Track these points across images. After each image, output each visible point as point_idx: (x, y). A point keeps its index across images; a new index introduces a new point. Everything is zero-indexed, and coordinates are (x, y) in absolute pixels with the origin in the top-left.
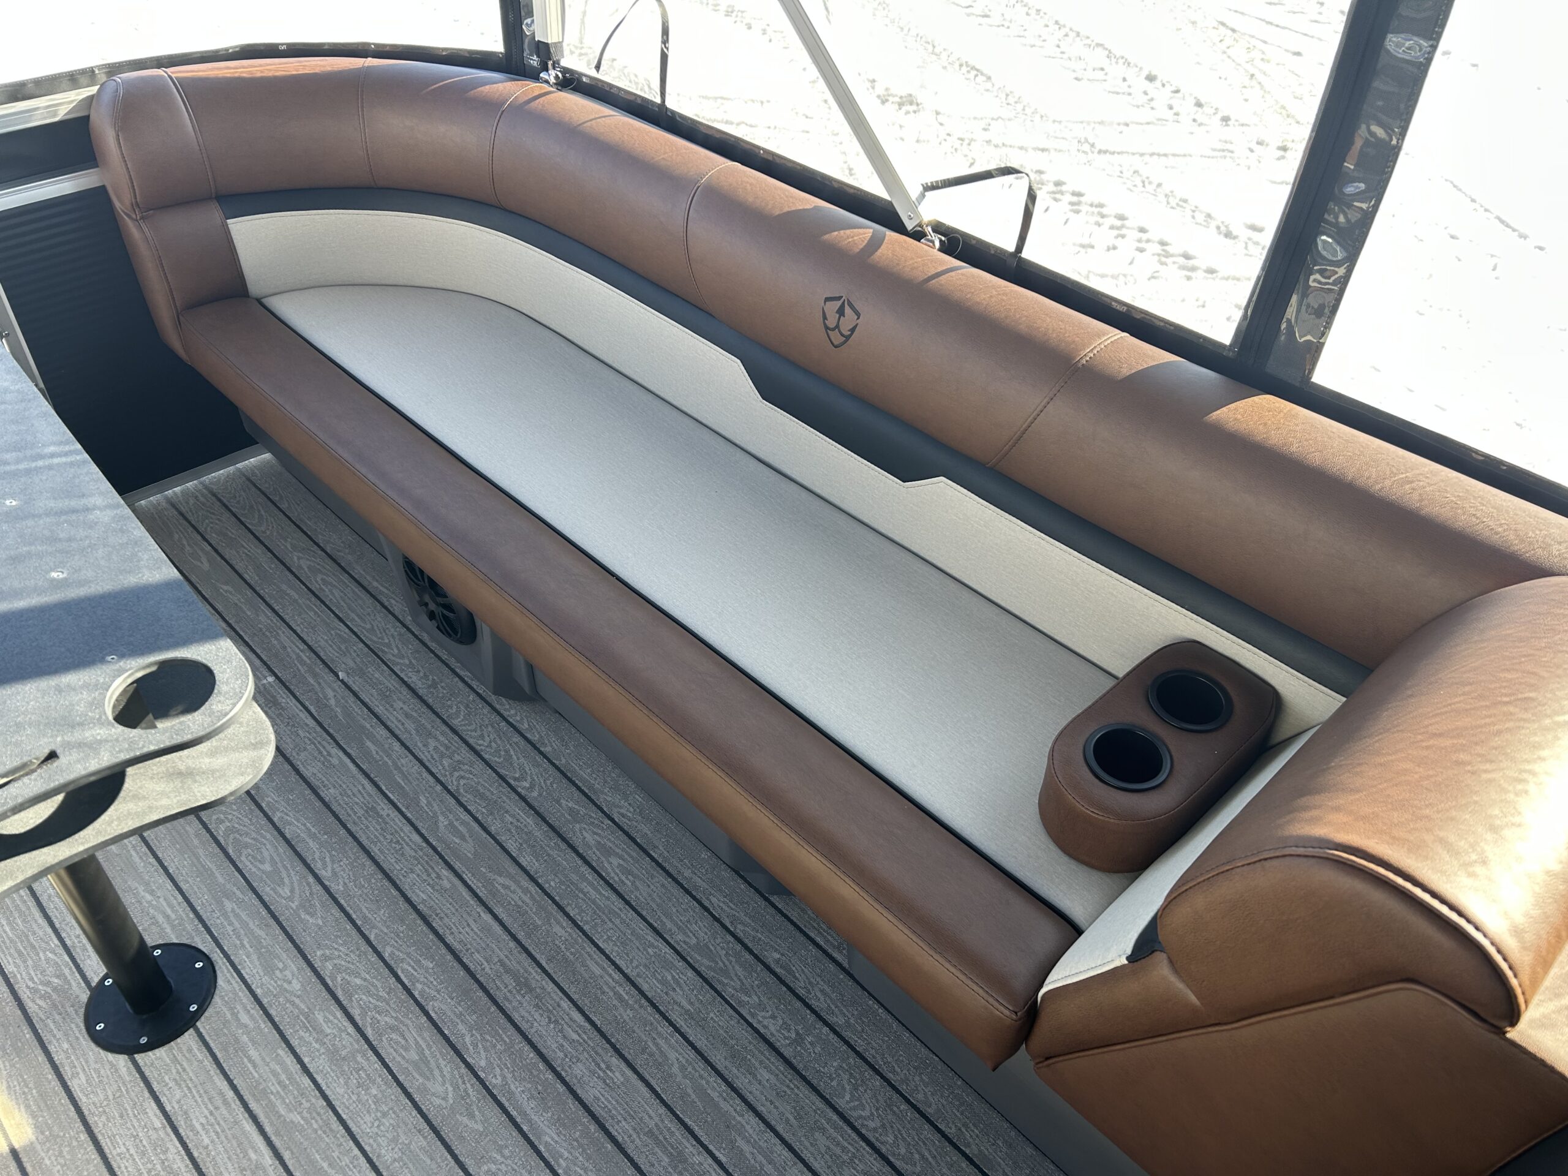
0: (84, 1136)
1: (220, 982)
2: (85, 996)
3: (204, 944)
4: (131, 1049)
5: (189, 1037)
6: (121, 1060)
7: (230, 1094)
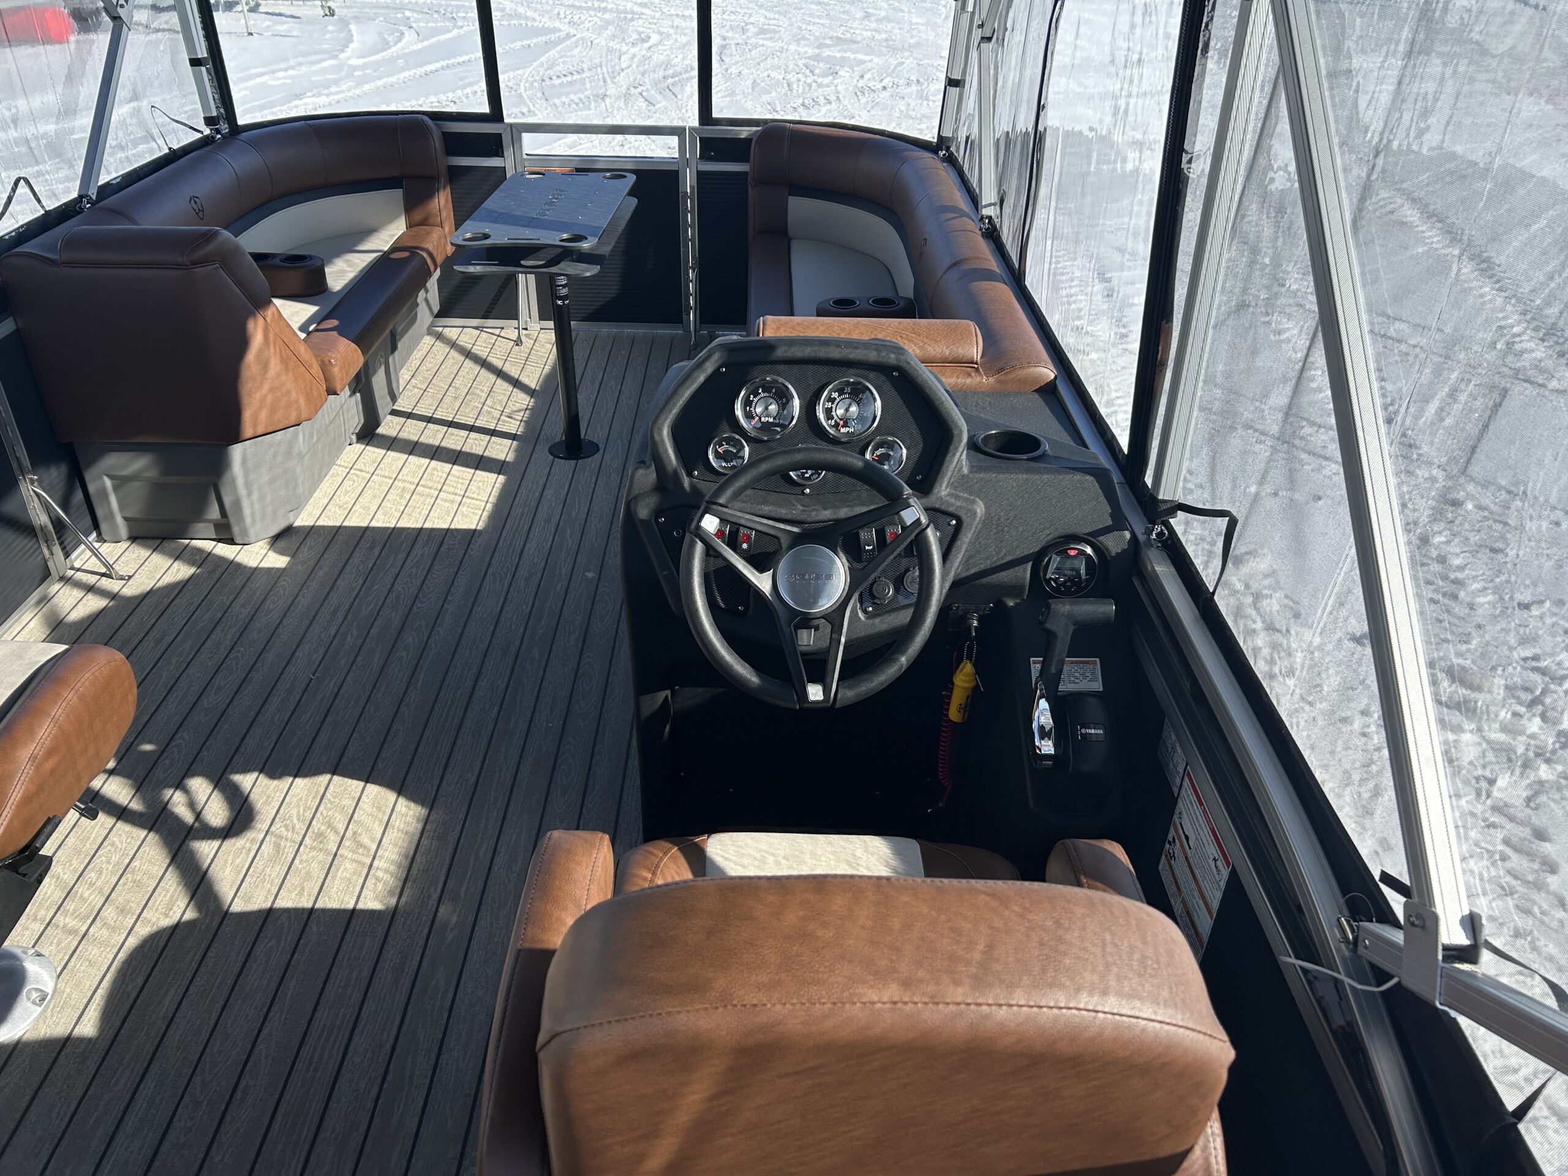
0: (525, 466)
1: (598, 454)
2: (557, 441)
4: (556, 456)
5: (575, 462)
6: (550, 458)
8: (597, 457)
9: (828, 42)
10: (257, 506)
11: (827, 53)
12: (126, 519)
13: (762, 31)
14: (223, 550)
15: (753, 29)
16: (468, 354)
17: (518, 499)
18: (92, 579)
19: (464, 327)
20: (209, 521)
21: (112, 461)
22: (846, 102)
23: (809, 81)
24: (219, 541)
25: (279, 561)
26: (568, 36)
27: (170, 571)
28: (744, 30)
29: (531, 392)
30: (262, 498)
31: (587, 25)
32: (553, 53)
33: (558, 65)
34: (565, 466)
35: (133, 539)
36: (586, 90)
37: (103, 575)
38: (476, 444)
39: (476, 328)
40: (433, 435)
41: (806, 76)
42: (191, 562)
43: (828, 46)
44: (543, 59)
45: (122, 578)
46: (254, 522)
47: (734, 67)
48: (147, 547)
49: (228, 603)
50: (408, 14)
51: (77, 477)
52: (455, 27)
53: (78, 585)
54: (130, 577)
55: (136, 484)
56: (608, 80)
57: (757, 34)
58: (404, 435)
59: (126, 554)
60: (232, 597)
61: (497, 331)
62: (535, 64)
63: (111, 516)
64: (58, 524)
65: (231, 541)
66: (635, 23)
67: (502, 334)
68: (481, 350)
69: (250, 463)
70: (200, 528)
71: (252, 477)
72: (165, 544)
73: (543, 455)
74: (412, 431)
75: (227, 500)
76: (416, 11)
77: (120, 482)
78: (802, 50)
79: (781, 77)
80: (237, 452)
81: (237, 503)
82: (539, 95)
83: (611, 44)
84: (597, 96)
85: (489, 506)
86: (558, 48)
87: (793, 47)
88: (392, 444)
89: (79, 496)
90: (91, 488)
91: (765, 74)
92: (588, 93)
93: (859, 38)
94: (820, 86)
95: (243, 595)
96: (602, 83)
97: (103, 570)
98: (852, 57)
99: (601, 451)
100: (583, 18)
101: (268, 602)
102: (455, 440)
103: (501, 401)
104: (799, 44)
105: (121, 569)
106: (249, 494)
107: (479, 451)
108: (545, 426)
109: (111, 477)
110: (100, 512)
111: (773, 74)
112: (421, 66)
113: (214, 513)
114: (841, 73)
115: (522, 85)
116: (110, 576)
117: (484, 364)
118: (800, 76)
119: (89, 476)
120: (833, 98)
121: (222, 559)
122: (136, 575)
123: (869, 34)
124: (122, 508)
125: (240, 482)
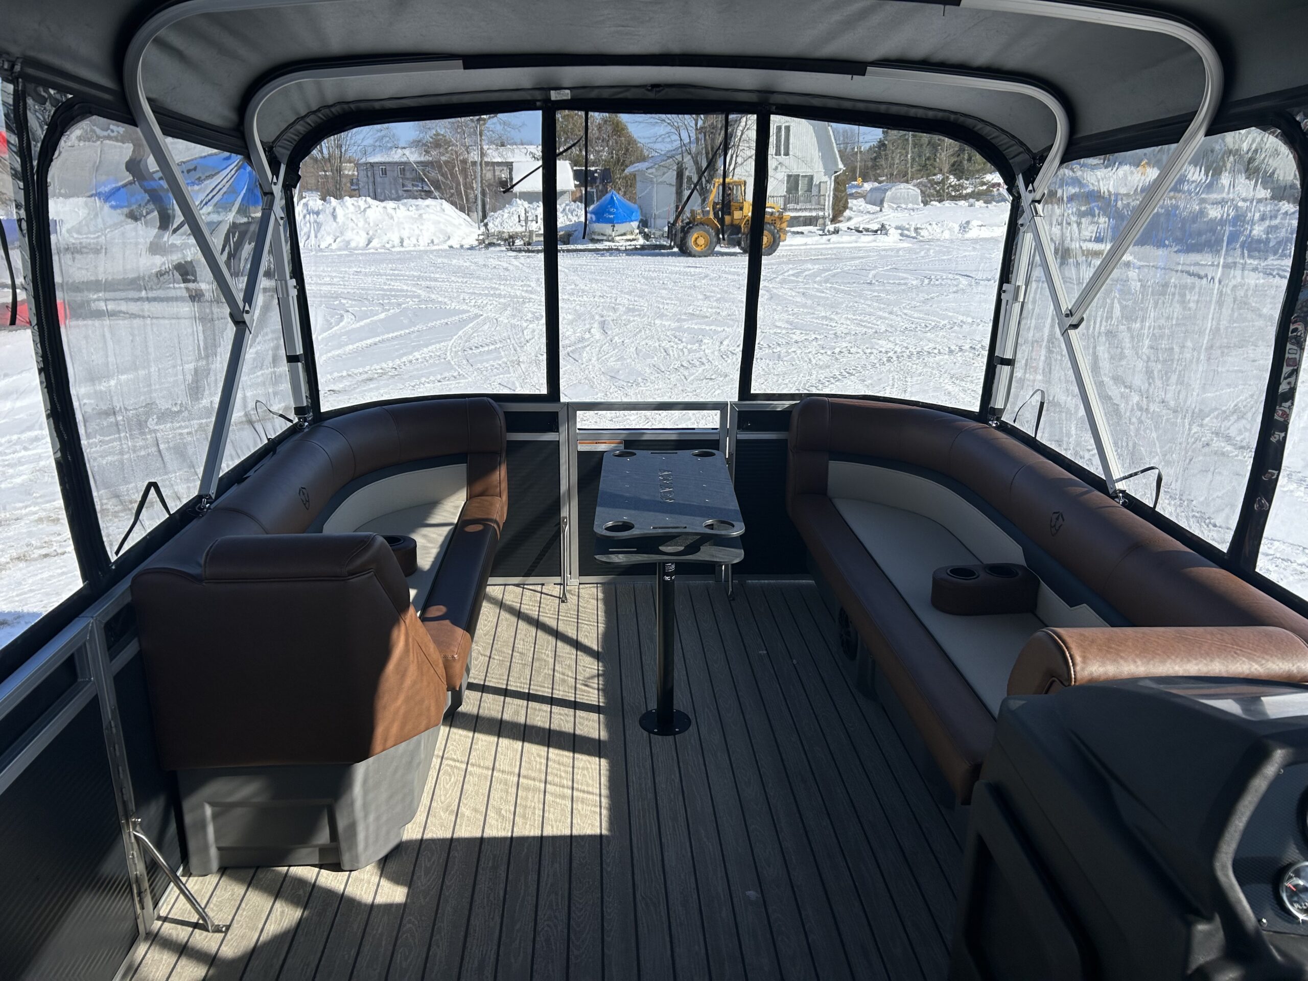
0: (622, 745)
1: (691, 728)
2: (644, 712)
3: (691, 716)
4: (650, 732)
5: (671, 738)
6: (645, 733)
7: (675, 758)
8: (693, 729)
9: (684, 317)
10: (371, 828)
11: (686, 325)
12: (219, 849)
13: (629, 310)
14: (330, 880)
15: (622, 309)
16: (519, 615)
17: (631, 789)
18: (181, 934)
19: (505, 585)
20: (315, 846)
21: (217, 788)
22: (717, 363)
23: (680, 347)
24: (321, 867)
25: (394, 894)
26: (477, 316)
27: (273, 916)
28: (615, 310)
29: (595, 655)
30: (378, 818)
31: (490, 307)
32: (468, 328)
33: (474, 337)
34: (663, 743)
35: (223, 870)
36: (502, 357)
37: (195, 926)
38: (563, 720)
39: (517, 585)
40: (515, 711)
41: (677, 344)
42: (294, 901)
43: (685, 320)
44: (460, 333)
45: (217, 930)
46: (366, 847)
47: (616, 338)
48: (239, 879)
49: (351, 961)
50: (344, 301)
51: (175, 808)
52: (385, 310)
53: (168, 944)
54: (228, 927)
55: (239, 811)
56: (518, 349)
57: (626, 313)
58: (484, 712)
59: (217, 892)
60: (353, 952)
61: (539, 588)
62: (455, 337)
63: (206, 848)
64: (152, 867)
65: (337, 867)
66: (527, 305)
67: (544, 591)
68: (529, 608)
69: (371, 782)
70: (303, 852)
71: (371, 796)
72: (261, 874)
73: (636, 734)
74: (491, 706)
75: (341, 824)
76: (350, 299)
77: (222, 810)
78: (667, 323)
79: (657, 344)
80: (361, 769)
81: (352, 827)
82: (465, 362)
83: (512, 321)
84: (512, 362)
85: (605, 801)
86: (471, 325)
87: (658, 322)
88: (477, 724)
89: (173, 828)
90: (188, 819)
91: (644, 343)
92: (505, 359)
93: (708, 314)
94: (690, 352)
95: (366, 948)
96: (513, 351)
97: (194, 918)
98: (708, 328)
99: (693, 722)
100: (485, 302)
101: (398, 957)
102: (539, 716)
103: (569, 666)
104: (662, 319)
105: (217, 916)
106: (366, 816)
107: (568, 728)
108: (625, 694)
109: (212, 804)
110: (192, 845)
111: (650, 343)
112: (361, 340)
113: (323, 837)
114: (705, 341)
115: (448, 354)
116: (204, 928)
117: (538, 624)
118: (672, 344)
119: (188, 805)
120: (704, 360)
121: (329, 893)
122: (235, 925)
123: (714, 310)
124: (217, 839)
125: (358, 804)
